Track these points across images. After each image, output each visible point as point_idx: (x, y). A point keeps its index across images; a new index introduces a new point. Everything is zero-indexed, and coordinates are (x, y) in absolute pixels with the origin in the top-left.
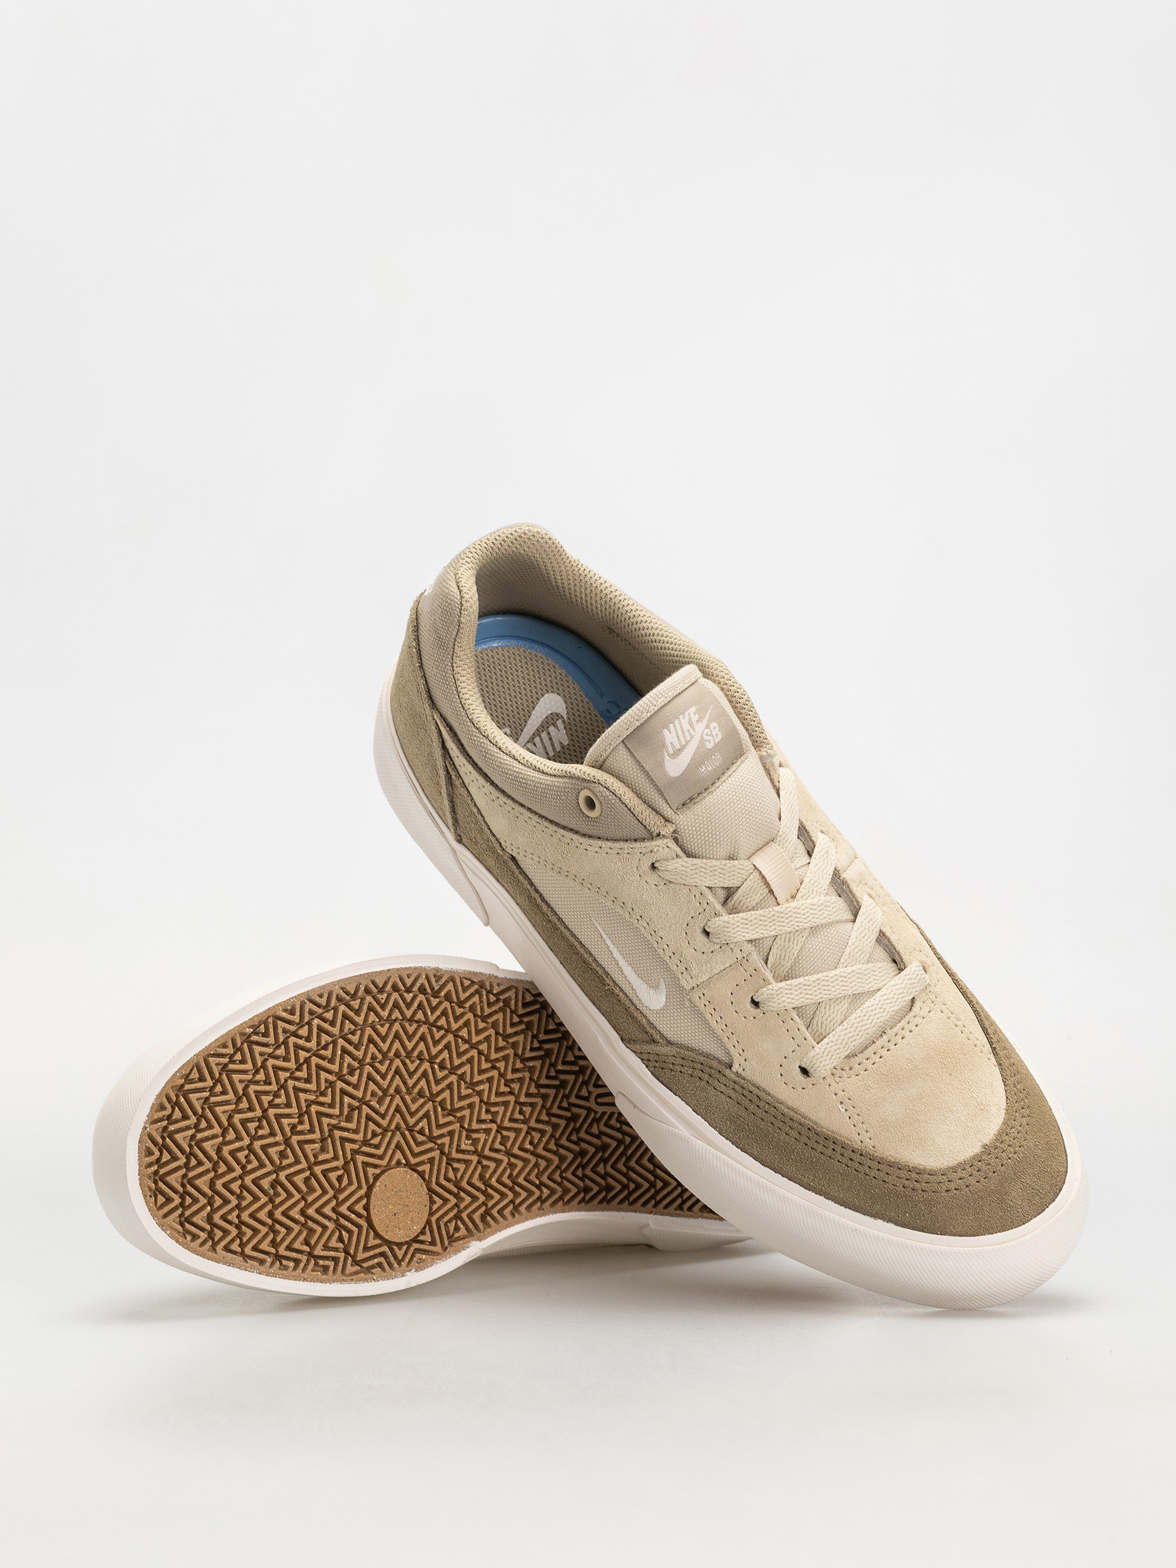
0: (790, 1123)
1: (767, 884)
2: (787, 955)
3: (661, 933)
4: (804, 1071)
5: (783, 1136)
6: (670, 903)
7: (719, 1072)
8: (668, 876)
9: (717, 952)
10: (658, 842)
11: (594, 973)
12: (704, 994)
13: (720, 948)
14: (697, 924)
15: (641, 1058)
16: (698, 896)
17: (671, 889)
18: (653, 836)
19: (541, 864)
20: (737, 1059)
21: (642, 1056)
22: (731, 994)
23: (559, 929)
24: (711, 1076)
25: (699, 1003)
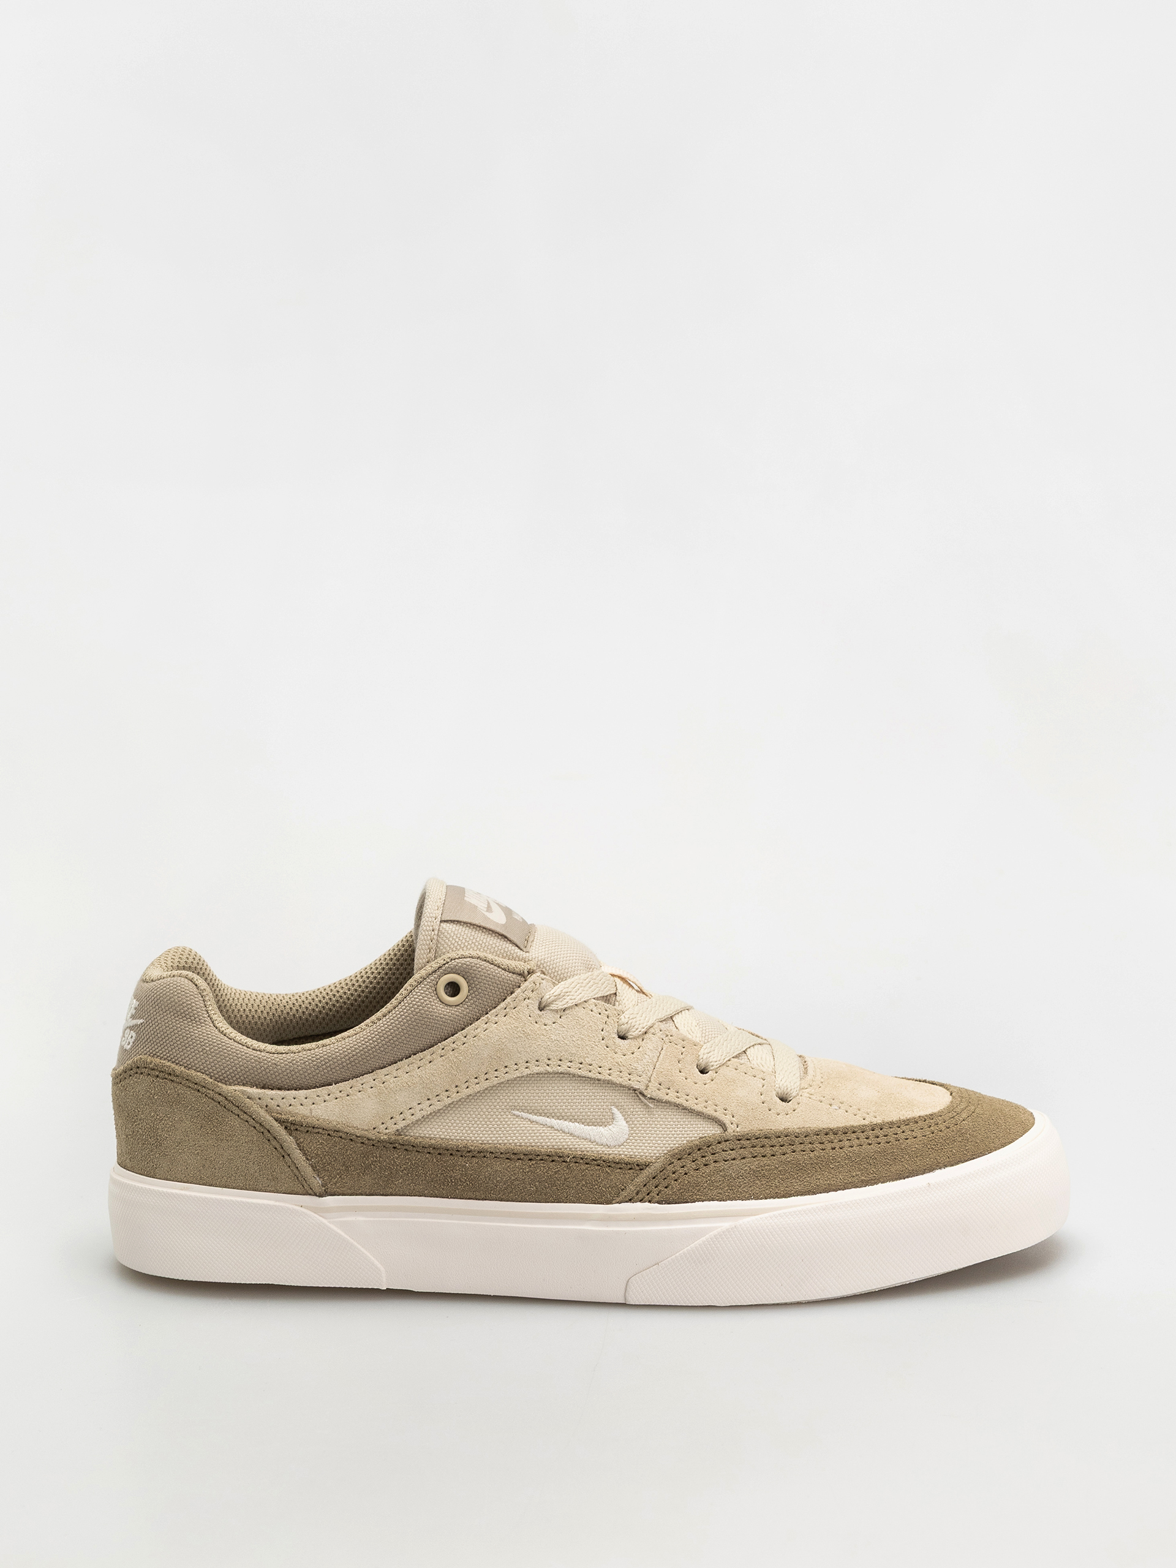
0: (807, 1140)
3: (587, 1061)
4: (784, 1099)
5: (811, 1155)
6: (576, 1029)
7: (719, 1143)
8: (560, 1005)
9: (643, 1044)
10: (533, 977)
11: (546, 1160)
12: (660, 1085)
13: (643, 1040)
14: (611, 1032)
15: (640, 1199)
16: (594, 1009)
17: (570, 1016)
18: (524, 975)
19: (434, 1104)
20: (727, 1120)
21: (640, 1196)
22: (680, 1072)
23: (488, 1152)
24: (714, 1154)
25: (661, 1095)
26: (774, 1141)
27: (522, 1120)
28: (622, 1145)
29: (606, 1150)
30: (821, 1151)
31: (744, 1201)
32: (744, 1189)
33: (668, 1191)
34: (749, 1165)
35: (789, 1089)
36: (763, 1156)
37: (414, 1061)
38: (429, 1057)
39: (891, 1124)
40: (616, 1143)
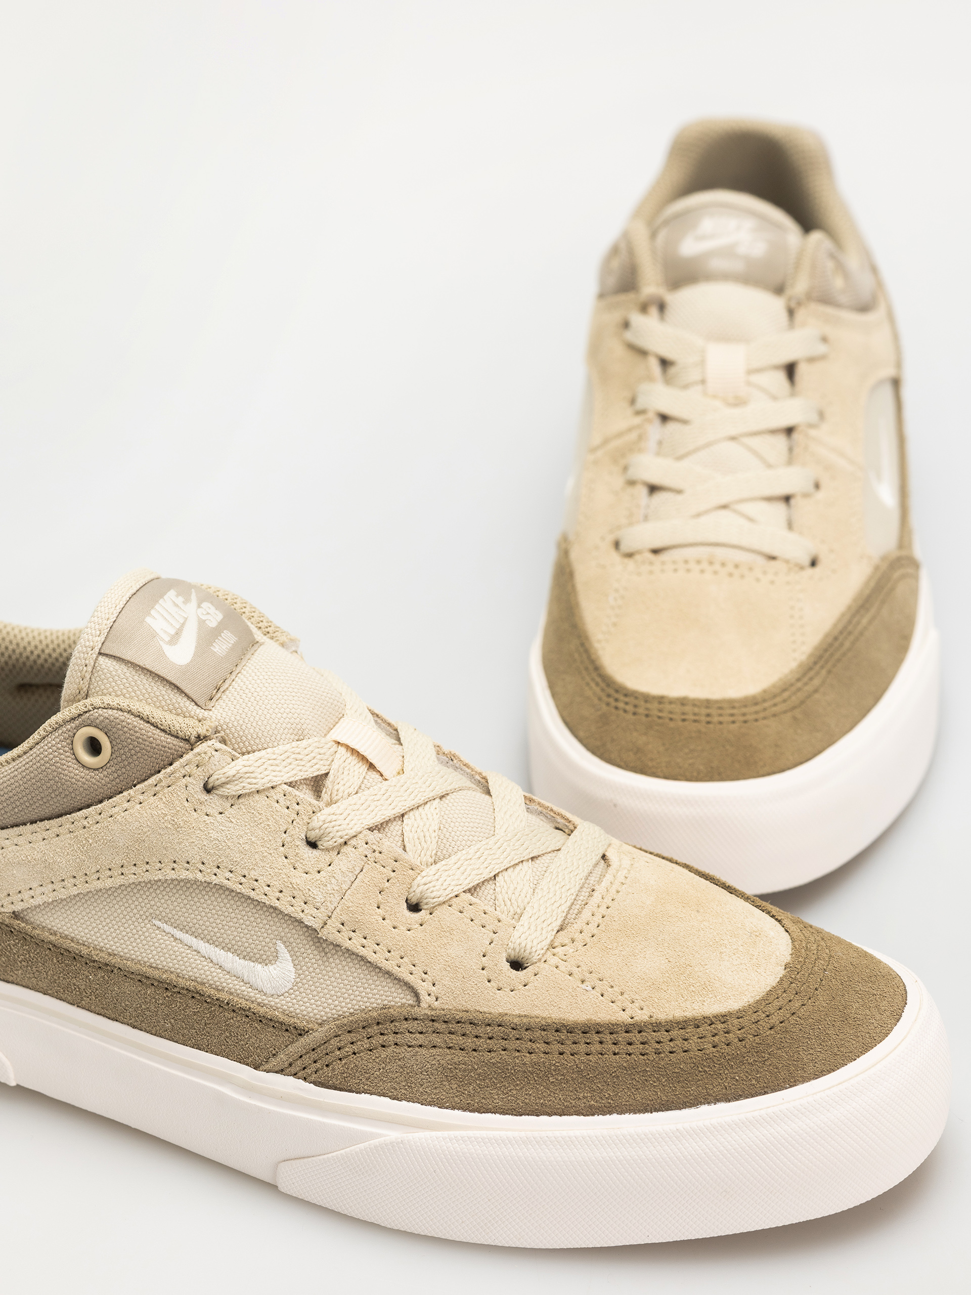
0: (527, 1035)
1: (363, 758)
2: (427, 834)
3: (253, 874)
4: (517, 965)
5: (528, 1058)
6: (249, 827)
7: (406, 1019)
8: (232, 790)
9: (337, 860)
10: (201, 748)
11: (184, 995)
12: (343, 924)
13: (338, 853)
14: (295, 837)
15: (293, 1073)
16: (282, 800)
17: (243, 807)
18: (191, 742)
19: (57, 891)
20: (423, 988)
21: (293, 1070)
22: (378, 908)
23: (116, 967)
24: (397, 1033)
25: (342, 939)
26: (480, 1031)
27: (164, 934)
28: (282, 995)
29: (260, 998)
30: (542, 1055)
31: (424, 1106)
32: (427, 1090)
33: (328, 1071)
34: (439, 1058)
35: (528, 952)
36: (460, 1049)
37: (38, 830)
38: (56, 830)
39: (656, 1026)
40: (273, 992)
